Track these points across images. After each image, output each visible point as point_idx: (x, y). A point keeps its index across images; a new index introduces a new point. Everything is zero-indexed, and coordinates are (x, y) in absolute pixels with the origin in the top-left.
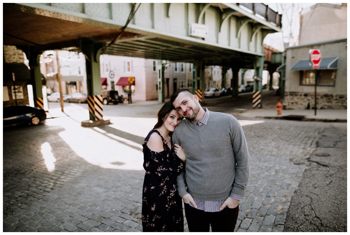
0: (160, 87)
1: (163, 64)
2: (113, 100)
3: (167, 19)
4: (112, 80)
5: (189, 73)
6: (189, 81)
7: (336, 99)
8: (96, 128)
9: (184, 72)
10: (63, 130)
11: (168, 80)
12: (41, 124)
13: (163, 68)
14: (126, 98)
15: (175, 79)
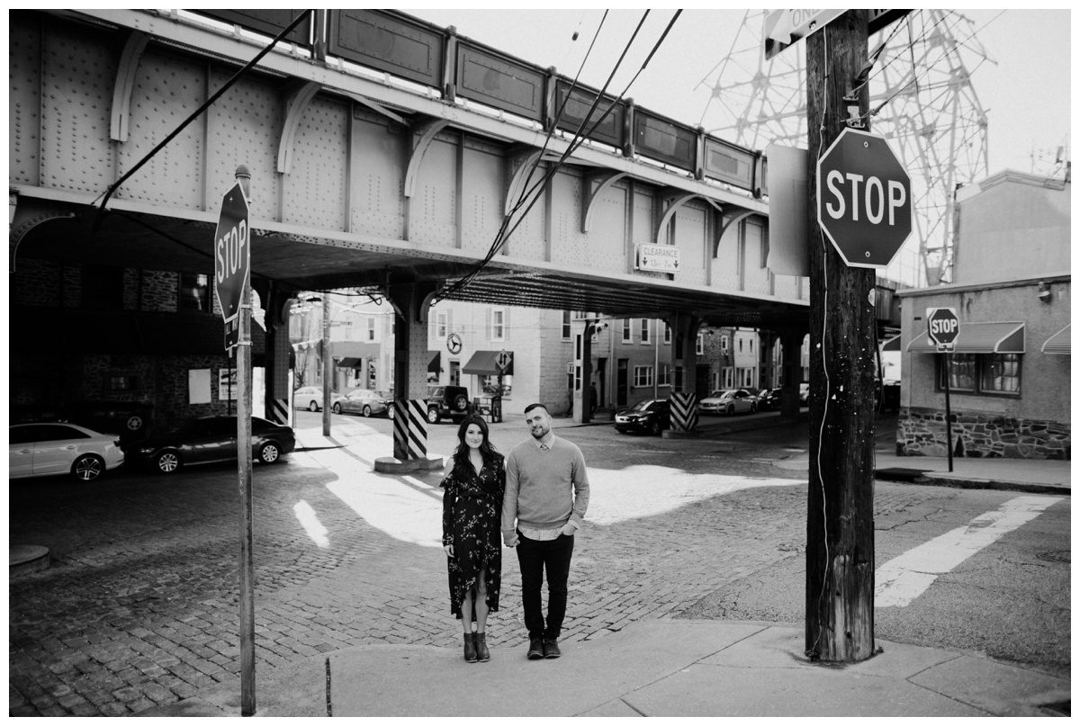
0: (578, 381)
1: (588, 322)
2: (452, 412)
3: (581, 235)
4: (455, 358)
5: (662, 346)
6: (661, 366)
7: (1025, 433)
8: (408, 478)
9: (649, 342)
10: (334, 477)
11: (602, 362)
12: (280, 463)
13: (590, 331)
14: (486, 408)
15: (623, 361)
